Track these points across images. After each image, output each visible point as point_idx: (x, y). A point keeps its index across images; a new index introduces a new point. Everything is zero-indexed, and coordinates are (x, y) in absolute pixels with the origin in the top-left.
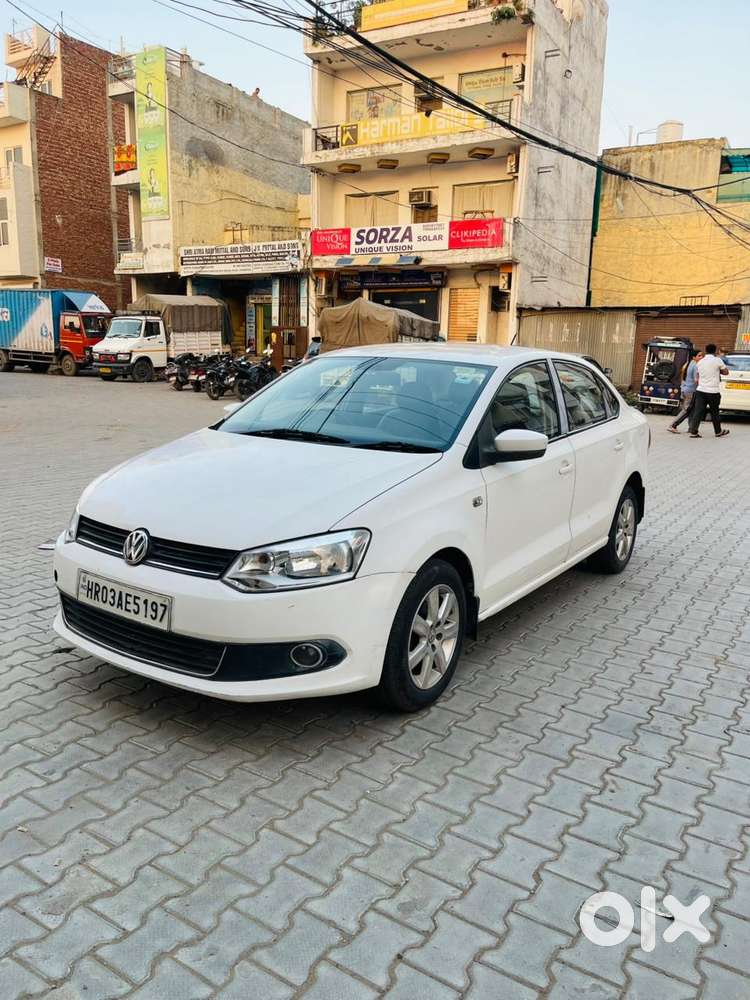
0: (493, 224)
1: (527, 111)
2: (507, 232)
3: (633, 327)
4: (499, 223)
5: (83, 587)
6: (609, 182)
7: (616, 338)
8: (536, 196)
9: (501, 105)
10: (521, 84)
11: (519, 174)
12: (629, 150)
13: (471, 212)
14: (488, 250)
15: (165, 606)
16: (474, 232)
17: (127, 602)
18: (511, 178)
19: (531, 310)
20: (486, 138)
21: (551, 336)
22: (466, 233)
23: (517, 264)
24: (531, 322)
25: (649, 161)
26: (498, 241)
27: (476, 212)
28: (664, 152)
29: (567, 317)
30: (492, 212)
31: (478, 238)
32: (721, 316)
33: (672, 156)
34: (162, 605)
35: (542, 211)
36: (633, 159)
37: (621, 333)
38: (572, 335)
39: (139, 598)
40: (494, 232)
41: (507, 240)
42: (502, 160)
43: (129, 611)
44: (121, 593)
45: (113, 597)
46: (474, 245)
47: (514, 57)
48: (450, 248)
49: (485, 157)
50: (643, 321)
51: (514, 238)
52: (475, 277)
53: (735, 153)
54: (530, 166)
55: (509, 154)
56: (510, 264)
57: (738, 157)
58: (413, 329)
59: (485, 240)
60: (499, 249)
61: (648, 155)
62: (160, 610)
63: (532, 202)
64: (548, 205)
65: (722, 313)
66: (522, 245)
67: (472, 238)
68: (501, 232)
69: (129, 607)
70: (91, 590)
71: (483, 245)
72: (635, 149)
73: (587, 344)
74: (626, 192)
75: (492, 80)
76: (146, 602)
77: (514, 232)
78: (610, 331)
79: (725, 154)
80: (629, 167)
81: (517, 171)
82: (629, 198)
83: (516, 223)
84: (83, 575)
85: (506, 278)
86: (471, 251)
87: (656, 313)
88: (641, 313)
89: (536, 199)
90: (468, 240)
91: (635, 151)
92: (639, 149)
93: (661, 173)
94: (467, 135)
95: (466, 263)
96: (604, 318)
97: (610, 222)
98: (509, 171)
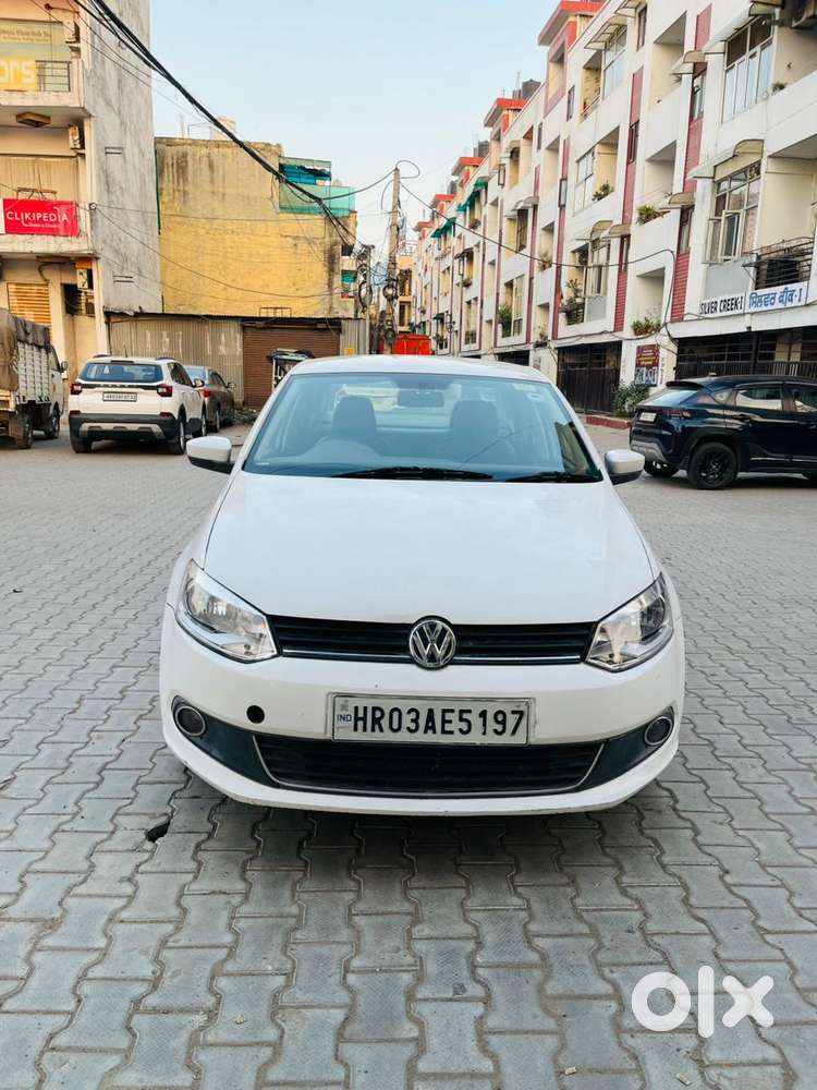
0: (64, 208)
1: (88, 78)
2: (83, 218)
3: (239, 337)
4: (71, 208)
5: (342, 718)
6: (166, 174)
7: (222, 350)
8: (107, 182)
9: (49, 65)
10: (76, 45)
11: (87, 151)
12: (183, 142)
13: (26, 190)
14: (60, 239)
15: (521, 713)
16: (39, 215)
17: (444, 722)
18: (74, 154)
19: (122, 315)
20: (41, 103)
21: (149, 345)
22: (27, 216)
23: (97, 259)
24: (123, 328)
25: (205, 159)
26: (72, 229)
27: (33, 191)
28: (221, 150)
29: (165, 325)
30: (55, 193)
31: (44, 223)
32: (324, 329)
33: (230, 156)
34: (514, 712)
35: (114, 198)
36: (190, 153)
37: (227, 345)
38: (173, 345)
39: (469, 711)
40: (65, 217)
41: (83, 228)
42: (60, 132)
43: (451, 732)
44: (431, 712)
45: (415, 721)
46: (40, 232)
47: (59, 12)
48: (7, 232)
49: (37, 124)
50: (249, 331)
51: (92, 228)
52: (40, 272)
53: (293, 163)
54: (98, 144)
55: (70, 126)
56: (88, 259)
57: (293, 167)
58: (27, 334)
59: (54, 226)
60: (74, 239)
61: (204, 151)
62: (511, 720)
63: (104, 187)
64: (118, 193)
65: (324, 326)
66: (100, 237)
67: (37, 222)
68: (74, 220)
69: (448, 727)
70: (364, 719)
71: (54, 232)
72: (189, 142)
73: (191, 356)
74: (186, 188)
75: (33, 34)
76: (483, 714)
77: (91, 220)
78: (215, 341)
79: (282, 162)
80: (186, 161)
81: (83, 147)
82: (190, 196)
83: (92, 210)
84: (340, 701)
85: (85, 275)
86: (37, 238)
87: (261, 324)
88: (246, 323)
89: (107, 183)
90: (31, 225)
91: (190, 145)
92: (194, 143)
93: (221, 173)
94: (14, 94)
95: (32, 252)
96: (207, 327)
97: (173, 219)
98: (72, 145)
